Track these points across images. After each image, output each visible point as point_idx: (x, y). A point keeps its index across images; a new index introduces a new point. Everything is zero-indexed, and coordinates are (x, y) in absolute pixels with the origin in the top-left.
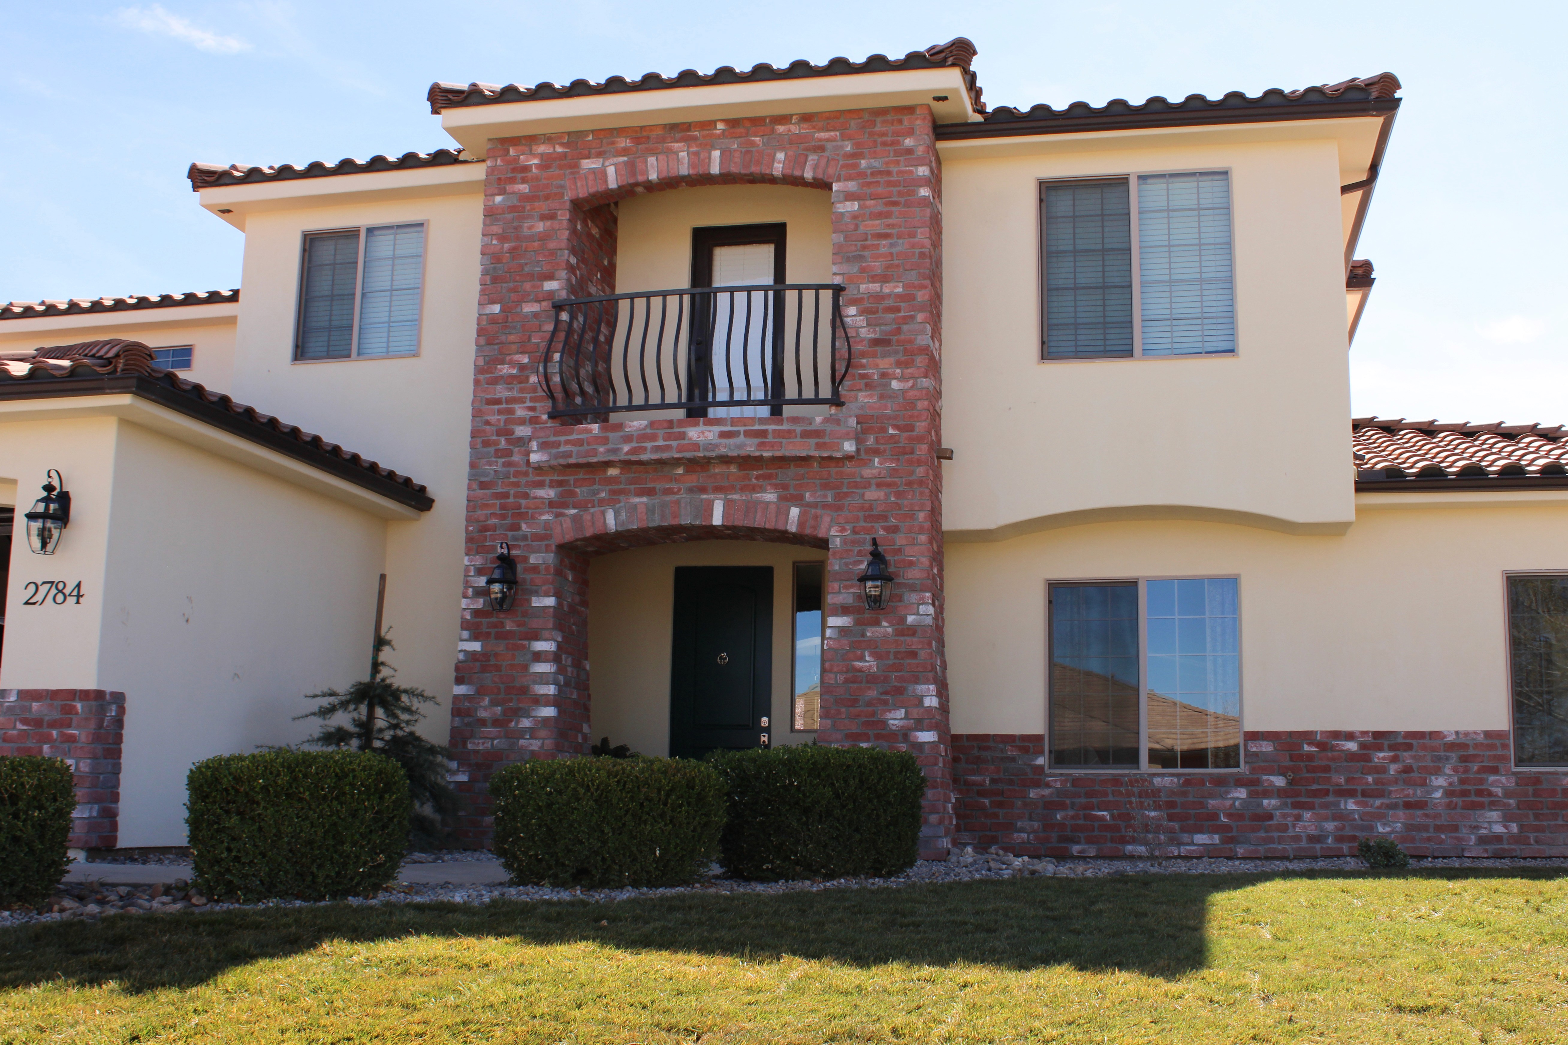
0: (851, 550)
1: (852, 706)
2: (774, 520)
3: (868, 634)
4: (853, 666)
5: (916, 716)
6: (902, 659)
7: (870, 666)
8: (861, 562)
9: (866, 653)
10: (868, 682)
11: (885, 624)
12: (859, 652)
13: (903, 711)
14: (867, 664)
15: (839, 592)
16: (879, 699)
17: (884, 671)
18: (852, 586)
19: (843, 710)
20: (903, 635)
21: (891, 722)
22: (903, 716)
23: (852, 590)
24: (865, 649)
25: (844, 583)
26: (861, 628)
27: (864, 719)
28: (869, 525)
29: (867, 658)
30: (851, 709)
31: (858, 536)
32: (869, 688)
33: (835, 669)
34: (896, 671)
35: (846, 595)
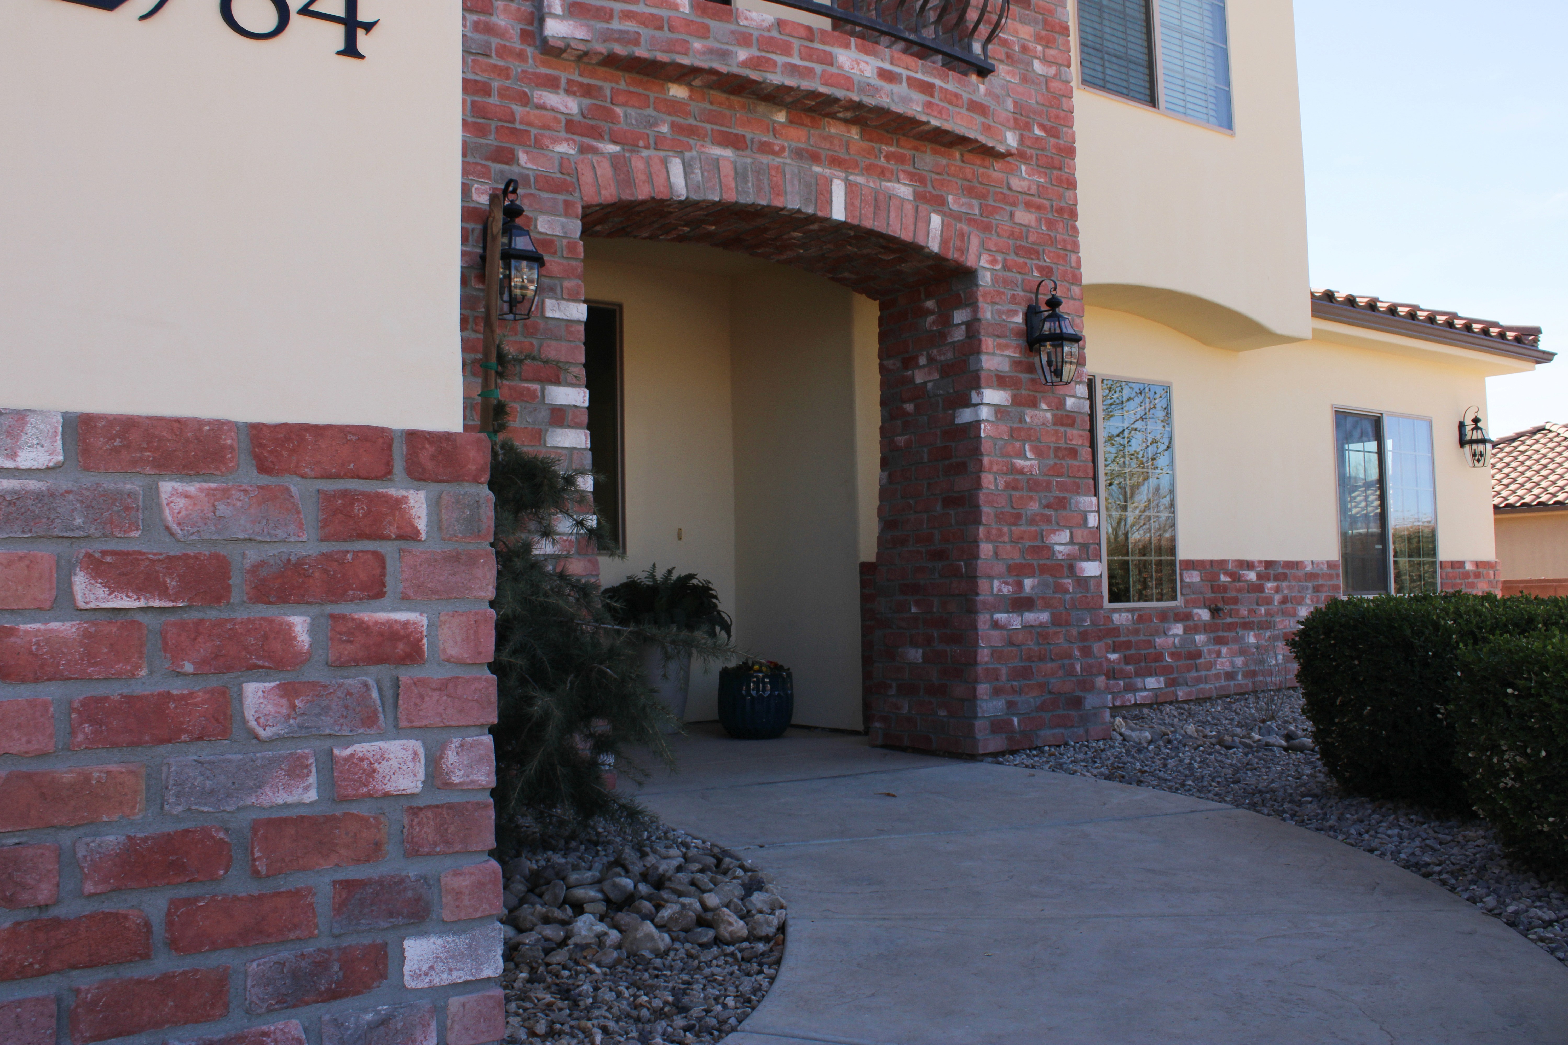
0: (1003, 293)
1: (1015, 524)
2: (912, 228)
3: (1028, 420)
4: (1013, 465)
5: (1081, 541)
6: (1063, 458)
7: (1032, 466)
8: (1015, 313)
9: (1027, 447)
10: (1030, 489)
11: (1044, 406)
12: (1017, 444)
13: (1068, 532)
14: (1028, 463)
15: (994, 354)
16: (1042, 515)
17: (1045, 475)
18: (1007, 347)
19: (1005, 529)
20: (1062, 425)
21: (1057, 548)
22: (1068, 539)
23: (1007, 353)
24: (1024, 441)
25: (998, 340)
26: (1019, 409)
27: (1028, 544)
28: (1021, 260)
29: (1029, 455)
30: (1014, 528)
31: (1009, 274)
32: (1031, 498)
33: (995, 468)
34: (1058, 476)
35: (1000, 359)
